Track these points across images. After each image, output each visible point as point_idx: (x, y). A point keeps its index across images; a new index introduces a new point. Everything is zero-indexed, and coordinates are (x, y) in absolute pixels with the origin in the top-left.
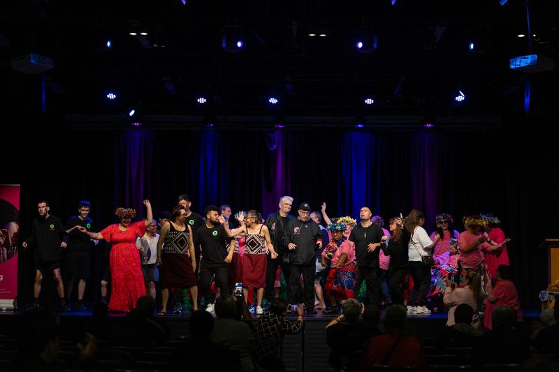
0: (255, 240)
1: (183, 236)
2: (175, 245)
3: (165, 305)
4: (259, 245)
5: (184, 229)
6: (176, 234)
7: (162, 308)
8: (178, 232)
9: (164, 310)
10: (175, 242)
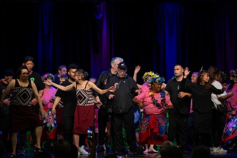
0: (81, 94)
1: (25, 90)
2: (18, 98)
3: (14, 149)
4: (85, 98)
5: (27, 85)
6: (19, 89)
7: (12, 151)
8: (22, 87)
9: (14, 153)
10: (19, 96)
